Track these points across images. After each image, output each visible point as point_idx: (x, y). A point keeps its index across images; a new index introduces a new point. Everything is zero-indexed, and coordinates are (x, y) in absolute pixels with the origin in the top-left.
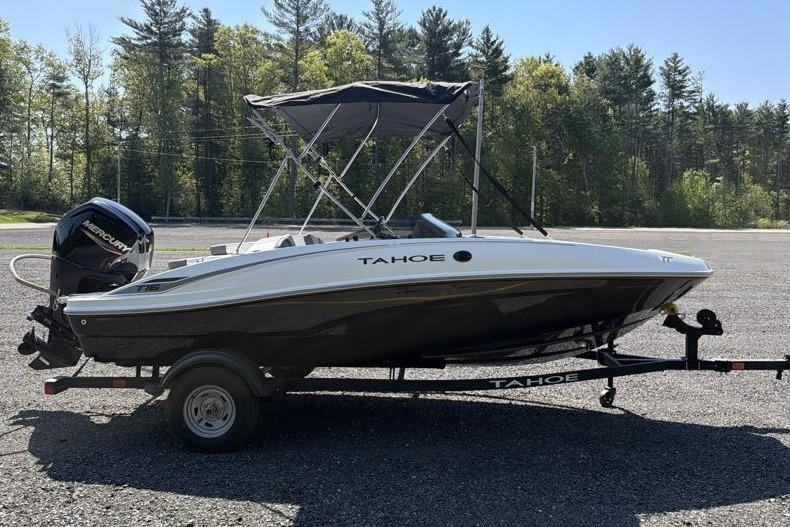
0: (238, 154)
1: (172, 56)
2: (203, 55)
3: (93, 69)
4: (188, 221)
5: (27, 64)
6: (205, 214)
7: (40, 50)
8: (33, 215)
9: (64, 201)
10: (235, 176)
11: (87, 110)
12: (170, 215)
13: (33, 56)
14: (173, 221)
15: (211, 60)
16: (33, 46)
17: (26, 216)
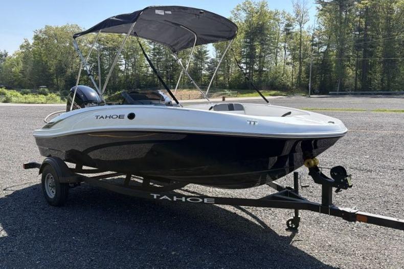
0: (380, 54)
1: (347, 5)
2: (362, 2)
3: (304, 18)
4: (348, 94)
5: (278, 20)
6: (359, 90)
7: (284, 13)
8: (273, 92)
9: (288, 86)
10: (379, 68)
11: (300, 39)
12: (339, 91)
13: (280, 16)
14: (341, 94)
15: (367, 3)
16: (280, 11)
17: (270, 93)
